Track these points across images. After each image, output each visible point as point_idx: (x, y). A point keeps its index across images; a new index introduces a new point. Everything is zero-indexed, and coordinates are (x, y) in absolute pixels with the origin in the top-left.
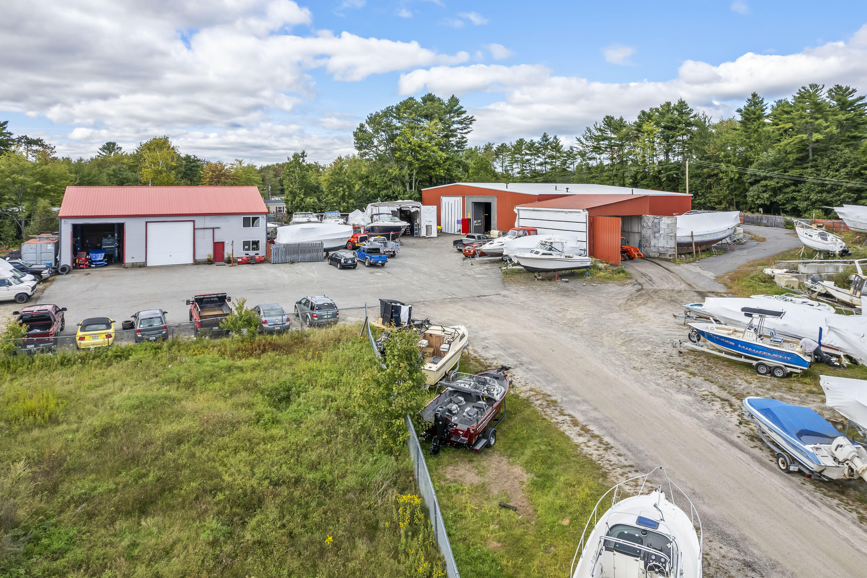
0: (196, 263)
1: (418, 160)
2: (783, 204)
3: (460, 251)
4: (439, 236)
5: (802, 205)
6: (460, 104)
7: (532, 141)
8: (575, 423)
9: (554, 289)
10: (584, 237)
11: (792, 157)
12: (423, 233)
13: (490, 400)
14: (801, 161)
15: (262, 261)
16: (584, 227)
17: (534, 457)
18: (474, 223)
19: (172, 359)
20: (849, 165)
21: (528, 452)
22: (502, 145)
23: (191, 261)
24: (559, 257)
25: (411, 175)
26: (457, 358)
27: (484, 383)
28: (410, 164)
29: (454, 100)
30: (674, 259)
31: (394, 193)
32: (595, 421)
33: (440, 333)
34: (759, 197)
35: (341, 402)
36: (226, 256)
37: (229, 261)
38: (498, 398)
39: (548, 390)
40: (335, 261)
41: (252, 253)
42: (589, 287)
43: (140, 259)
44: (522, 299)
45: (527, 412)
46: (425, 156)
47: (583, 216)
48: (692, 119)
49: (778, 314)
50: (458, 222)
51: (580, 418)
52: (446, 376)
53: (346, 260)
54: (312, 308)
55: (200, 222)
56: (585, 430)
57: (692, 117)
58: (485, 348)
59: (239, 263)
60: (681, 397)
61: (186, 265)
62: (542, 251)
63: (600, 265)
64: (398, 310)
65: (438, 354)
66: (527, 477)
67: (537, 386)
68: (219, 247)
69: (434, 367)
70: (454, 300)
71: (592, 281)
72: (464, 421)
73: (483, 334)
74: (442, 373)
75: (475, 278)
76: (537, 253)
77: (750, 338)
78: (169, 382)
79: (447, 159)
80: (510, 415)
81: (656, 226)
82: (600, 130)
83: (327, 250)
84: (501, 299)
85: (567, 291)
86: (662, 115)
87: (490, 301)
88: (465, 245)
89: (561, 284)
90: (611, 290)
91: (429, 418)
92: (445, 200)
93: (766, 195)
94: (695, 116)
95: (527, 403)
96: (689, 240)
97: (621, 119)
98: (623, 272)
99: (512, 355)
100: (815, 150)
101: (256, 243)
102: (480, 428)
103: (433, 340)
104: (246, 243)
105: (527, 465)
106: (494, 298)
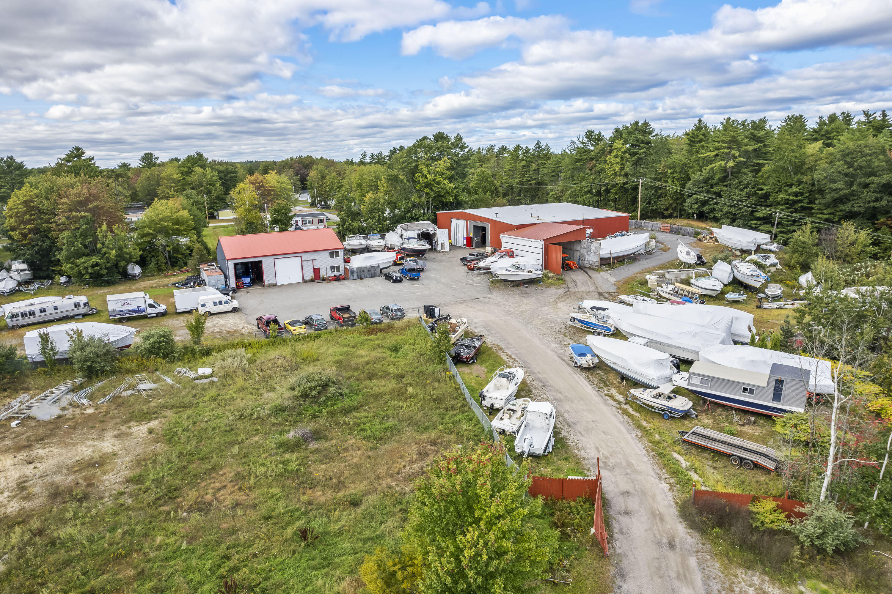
0: (305, 281)
1: (432, 191)
2: (708, 213)
3: (465, 264)
4: (450, 249)
5: (718, 215)
6: (464, 140)
7: (527, 147)
8: (507, 355)
9: (518, 292)
10: (541, 257)
11: (717, 177)
12: (439, 248)
13: (475, 347)
14: (724, 179)
15: (343, 279)
16: (541, 251)
17: (490, 365)
18: (475, 240)
19: (340, 337)
20: (750, 187)
21: (488, 364)
22: (503, 147)
23: (301, 281)
24: (522, 273)
25: (428, 202)
26: (463, 332)
27: (473, 341)
28: (427, 194)
29: (459, 138)
30: (598, 269)
31: (416, 215)
32: (515, 354)
33: (455, 322)
34: (691, 208)
35: (418, 350)
36: (321, 276)
37: (324, 279)
38: (477, 346)
39: (500, 344)
40: (388, 277)
41: (337, 274)
42: (539, 291)
43: (273, 282)
44: (499, 300)
45: (490, 352)
46: (438, 188)
47: (540, 244)
48: (652, 138)
49: (604, 309)
50: (464, 238)
51: (510, 353)
52: (458, 340)
53: (396, 277)
54: (392, 311)
55: (305, 257)
56: (510, 357)
57: (654, 136)
58: (476, 327)
59: (331, 281)
60: (554, 345)
61: (299, 283)
62: (512, 270)
63: (550, 275)
64: (434, 310)
65: (455, 331)
66: (486, 370)
67: (496, 343)
68: (317, 271)
69: (453, 336)
70: (461, 302)
71: (542, 286)
72: (465, 354)
73: (475, 321)
74: (457, 338)
75: (474, 287)
76: (510, 271)
77: (593, 320)
78: (346, 346)
79: (455, 188)
80: (483, 353)
81: (589, 247)
82: (582, 143)
83: (381, 269)
84: (487, 300)
85: (526, 293)
86: (630, 133)
87: (481, 302)
88: (469, 261)
89: (523, 289)
90: (550, 292)
91: (453, 353)
92: (454, 222)
93: (696, 206)
94: (657, 135)
95: (491, 349)
96: (609, 256)
97: (600, 134)
98: (562, 280)
99: (488, 330)
100: (732, 173)
101: (338, 268)
102: (471, 356)
103: (452, 325)
104: (332, 268)
105: (486, 367)
106: (483, 300)
